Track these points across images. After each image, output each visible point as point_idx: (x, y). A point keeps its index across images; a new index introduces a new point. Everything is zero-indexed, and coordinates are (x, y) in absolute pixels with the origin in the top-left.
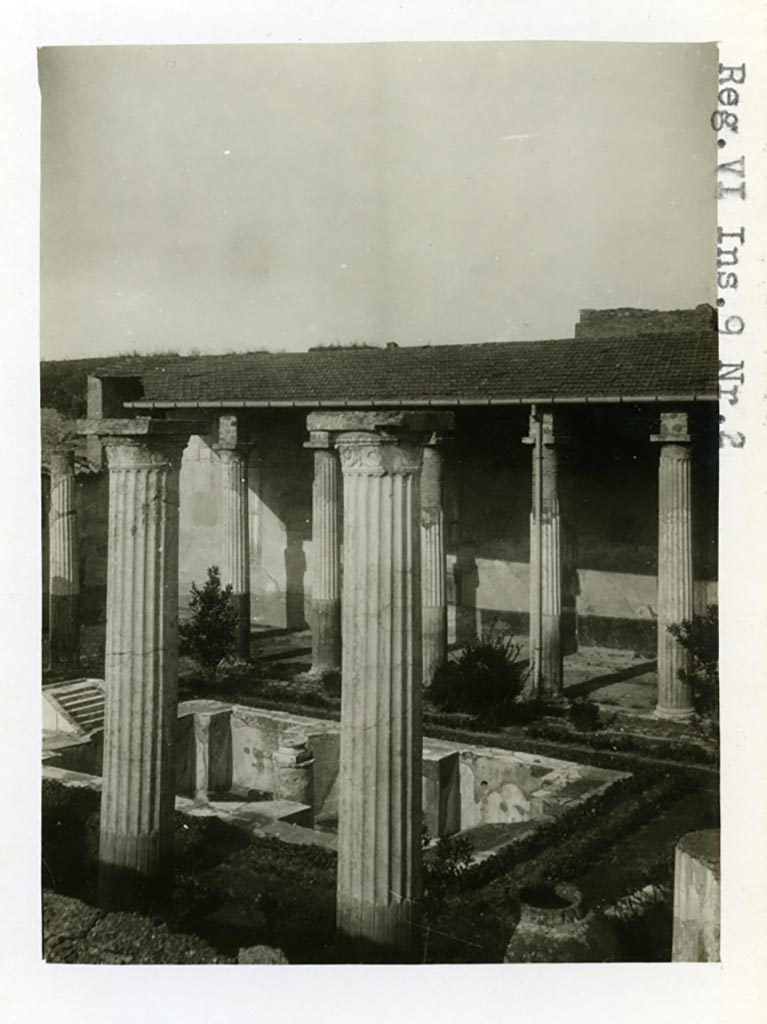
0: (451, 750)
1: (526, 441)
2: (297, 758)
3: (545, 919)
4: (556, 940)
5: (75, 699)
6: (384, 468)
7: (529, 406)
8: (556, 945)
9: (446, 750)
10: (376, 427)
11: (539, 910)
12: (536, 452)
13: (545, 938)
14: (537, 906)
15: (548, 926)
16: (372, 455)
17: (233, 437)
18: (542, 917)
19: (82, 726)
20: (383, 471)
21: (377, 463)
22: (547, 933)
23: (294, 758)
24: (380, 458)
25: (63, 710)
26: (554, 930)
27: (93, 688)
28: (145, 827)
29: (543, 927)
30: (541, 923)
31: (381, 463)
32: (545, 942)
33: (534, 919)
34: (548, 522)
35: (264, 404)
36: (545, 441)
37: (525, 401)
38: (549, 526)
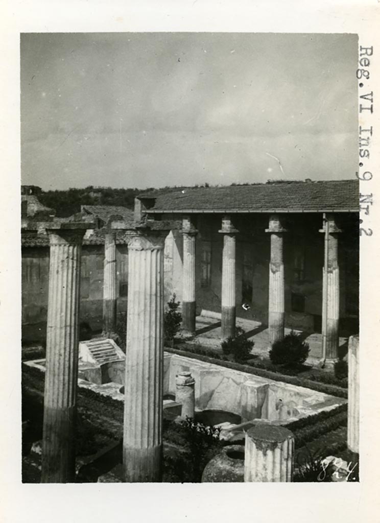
0: (265, 382)
1: (321, 231)
2: (186, 381)
3: (234, 464)
4: (237, 475)
5: (98, 348)
6: (142, 247)
7: (322, 213)
8: (236, 476)
9: (263, 383)
10: (136, 228)
11: (232, 459)
12: (326, 237)
13: (232, 473)
14: (231, 457)
15: (235, 467)
16: (137, 241)
17: (188, 227)
18: (233, 463)
19: (98, 361)
20: (141, 248)
21: (139, 244)
22: (233, 471)
23: (184, 381)
24: (140, 242)
25: (91, 353)
26: (237, 470)
27: (108, 343)
28: (65, 405)
29: (232, 468)
30: (232, 466)
31: (141, 244)
32: (232, 475)
33: (229, 463)
34: (331, 272)
35: (201, 211)
36: (330, 231)
37: (320, 211)
38: (332, 274)
